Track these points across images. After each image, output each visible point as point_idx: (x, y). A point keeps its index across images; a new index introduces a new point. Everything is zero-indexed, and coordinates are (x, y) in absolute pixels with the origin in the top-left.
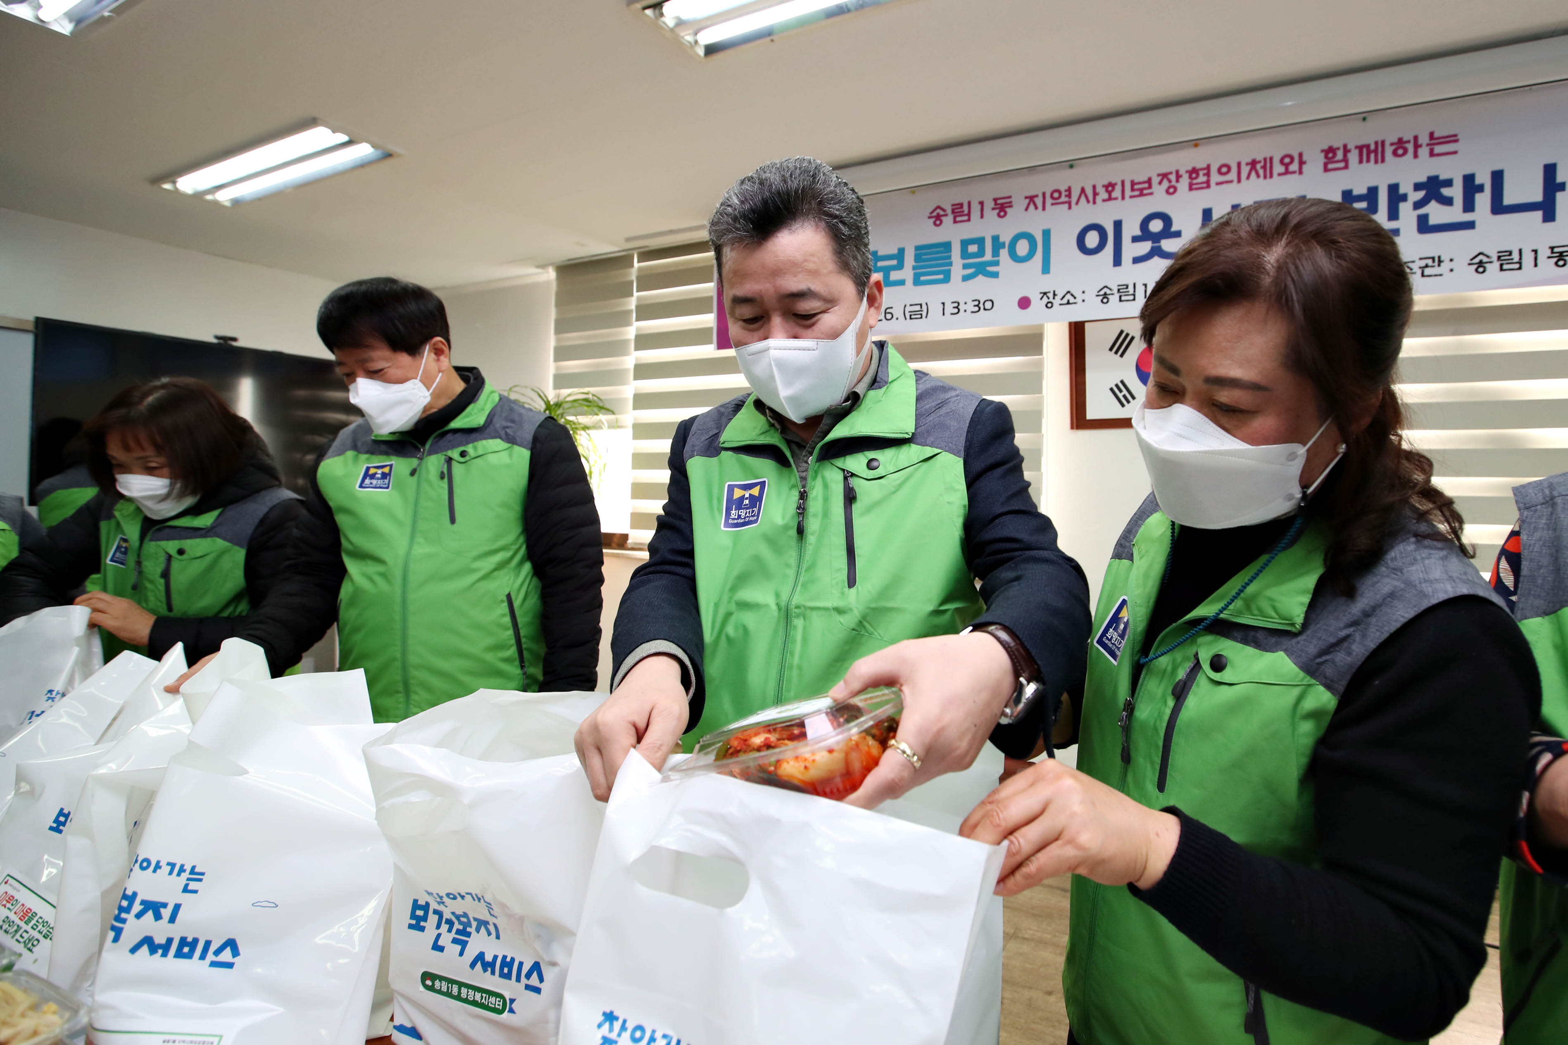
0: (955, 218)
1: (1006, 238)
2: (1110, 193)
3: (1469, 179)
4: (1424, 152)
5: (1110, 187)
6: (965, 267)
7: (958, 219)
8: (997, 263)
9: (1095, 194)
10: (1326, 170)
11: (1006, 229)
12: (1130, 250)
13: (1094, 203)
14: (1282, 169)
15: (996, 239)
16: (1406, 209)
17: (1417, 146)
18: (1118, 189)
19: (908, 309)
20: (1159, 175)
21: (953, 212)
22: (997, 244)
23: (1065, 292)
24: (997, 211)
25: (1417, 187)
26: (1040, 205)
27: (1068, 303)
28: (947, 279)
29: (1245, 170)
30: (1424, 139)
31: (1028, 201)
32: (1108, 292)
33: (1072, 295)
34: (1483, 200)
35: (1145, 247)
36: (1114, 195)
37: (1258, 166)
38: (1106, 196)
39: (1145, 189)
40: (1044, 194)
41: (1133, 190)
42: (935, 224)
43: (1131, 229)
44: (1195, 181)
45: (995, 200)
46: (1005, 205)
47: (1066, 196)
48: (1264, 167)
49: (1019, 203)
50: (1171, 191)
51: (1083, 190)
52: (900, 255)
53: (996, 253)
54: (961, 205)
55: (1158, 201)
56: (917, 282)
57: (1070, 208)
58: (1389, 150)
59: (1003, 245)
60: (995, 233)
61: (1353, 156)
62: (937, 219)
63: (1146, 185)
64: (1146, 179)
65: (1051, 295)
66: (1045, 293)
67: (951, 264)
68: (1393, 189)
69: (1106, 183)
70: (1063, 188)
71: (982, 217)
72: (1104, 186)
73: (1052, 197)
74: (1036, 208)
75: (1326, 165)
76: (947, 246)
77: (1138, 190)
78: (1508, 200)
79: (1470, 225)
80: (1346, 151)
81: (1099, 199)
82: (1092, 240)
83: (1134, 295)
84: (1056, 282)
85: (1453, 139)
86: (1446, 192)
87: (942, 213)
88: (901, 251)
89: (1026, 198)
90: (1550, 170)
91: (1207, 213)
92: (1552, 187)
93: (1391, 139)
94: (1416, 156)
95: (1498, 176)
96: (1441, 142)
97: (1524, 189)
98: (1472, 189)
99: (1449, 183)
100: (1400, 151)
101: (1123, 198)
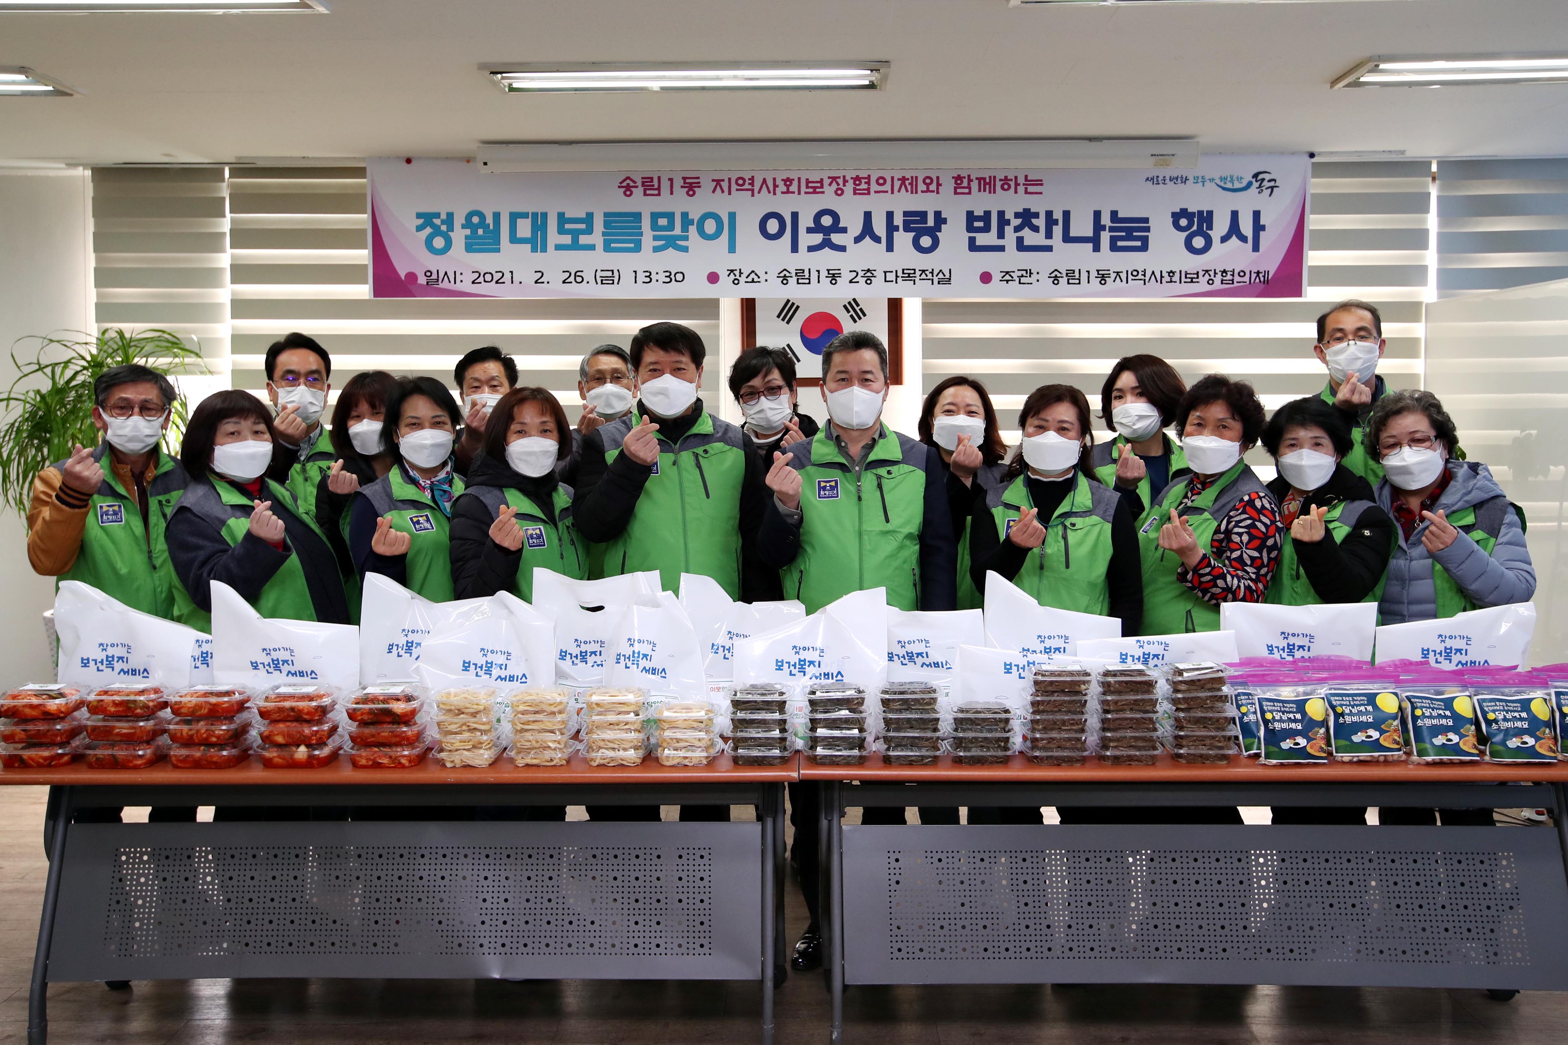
0: (645, 191)
1: (695, 216)
2: (788, 187)
3: (1049, 214)
4: (1021, 189)
5: (788, 182)
6: (655, 238)
7: (648, 192)
8: (686, 238)
9: (775, 186)
10: (956, 193)
11: (696, 207)
12: (806, 240)
13: (775, 194)
14: (924, 188)
15: (685, 215)
16: (1009, 230)
17: (1017, 184)
18: (795, 183)
19: (599, 274)
20: (830, 178)
21: (643, 184)
22: (686, 221)
23: (749, 272)
24: (686, 190)
25: (1017, 215)
26: (726, 189)
27: (753, 281)
28: (638, 248)
29: (897, 184)
30: (1021, 180)
31: (715, 183)
32: (787, 274)
33: (756, 275)
34: (1058, 230)
35: (818, 238)
36: (791, 189)
37: (907, 182)
38: (785, 189)
39: (818, 187)
40: (730, 179)
41: (807, 187)
42: (626, 194)
43: (806, 221)
44: (858, 187)
45: (684, 179)
46: (694, 185)
47: (750, 184)
48: (911, 184)
49: (707, 185)
50: (839, 192)
51: (764, 181)
52: (589, 219)
53: (685, 228)
54: (652, 179)
55: (827, 200)
56: (607, 248)
57: (753, 195)
58: (999, 184)
59: (692, 222)
60: (685, 210)
61: (975, 185)
62: (628, 189)
64: (819, 179)
65: (737, 274)
66: (732, 271)
67: (641, 234)
68: (1001, 214)
69: (785, 177)
70: (747, 176)
71: (672, 193)
72: (783, 180)
73: (737, 183)
74: (723, 192)
75: (955, 189)
76: (638, 216)
77: (811, 188)
78: (1073, 233)
79: (1049, 249)
80: (970, 180)
81: (778, 190)
82: (773, 226)
83: (809, 280)
84: (743, 261)
85: (1039, 183)
86: (1034, 221)
87: (632, 184)
88: (590, 216)
89: (714, 180)
90: (1097, 215)
91: (868, 216)
92: (1098, 227)
93: (1000, 176)
94: (1016, 192)
95: (1066, 214)
96: (1032, 184)
97: (1082, 226)
98: (1051, 221)
99: (1036, 215)
100: (1006, 187)
101: (799, 193)
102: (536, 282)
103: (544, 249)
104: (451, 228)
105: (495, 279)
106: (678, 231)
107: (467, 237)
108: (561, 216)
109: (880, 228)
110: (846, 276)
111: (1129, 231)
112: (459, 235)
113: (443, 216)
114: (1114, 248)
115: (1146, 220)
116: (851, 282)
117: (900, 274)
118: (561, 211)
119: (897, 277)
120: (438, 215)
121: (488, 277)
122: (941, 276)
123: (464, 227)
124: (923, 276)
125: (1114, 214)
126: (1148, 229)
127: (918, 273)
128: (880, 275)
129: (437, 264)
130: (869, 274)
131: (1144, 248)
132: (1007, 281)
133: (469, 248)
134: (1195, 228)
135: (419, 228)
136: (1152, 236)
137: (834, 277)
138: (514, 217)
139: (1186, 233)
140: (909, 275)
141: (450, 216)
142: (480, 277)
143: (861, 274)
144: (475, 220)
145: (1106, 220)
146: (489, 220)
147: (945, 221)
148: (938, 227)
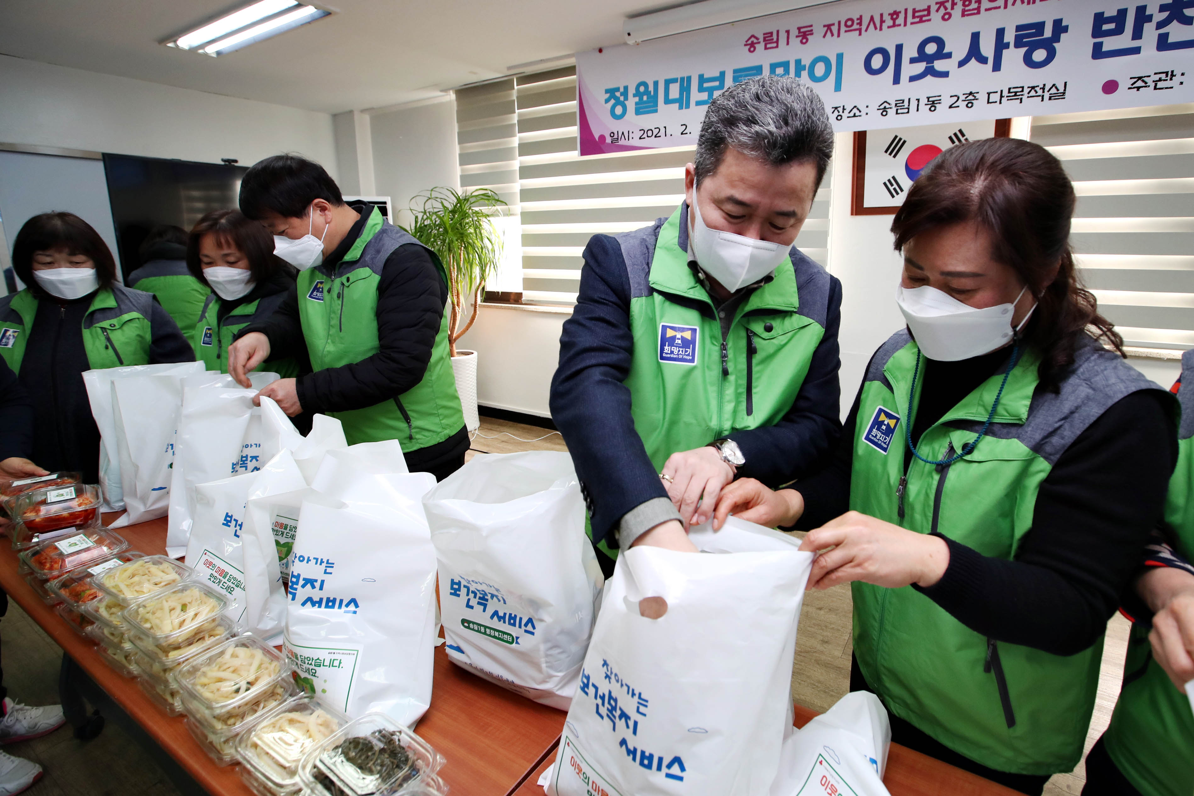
0: (766, 45)
1: (806, 62)
2: (894, 20)
5: (895, 15)
7: (768, 46)
9: (882, 21)
11: (807, 53)
12: (908, 69)
13: (881, 29)
15: (798, 62)
16: (1149, 29)
18: (902, 16)
20: (937, 3)
21: (765, 40)
22: (799, 67)
23: (853, 107)
24: (800, 39)
25: (1160, 9)
26: (835, 32)
27: (855, 116)
31: (825, 29)
32: (888, 106)
33: (858, 109)
35: (921, 67)
36: (897, 22)
38: (891, 23)
39: (924, 16)
40: (839, 23)
41: (914, 17)
42: (750, 50)
43: (910, 51)
44: (967, 8)
45: (799, 29)
46: (807, 33)
47: (857, 24)
49: (818, 30)
50: (947, 17)
51: (872, 18)
52: (722, 77)
54: (771, 34)
55: (933, 27)
57: (860, 34)
59: (804, 68)
60: (798, 58)
62: (752, 46)
63: (926, 13)
64: (925, 7)
65: (841, 110)
66: (836, 108)
68: (1141, 9)
69: (892, 11)
70: (855, 17)
71: (788, 44)
72: (889, 14)
73: (846, 25)
74: (832, 35)
76: (759, 69)
77: (918, 17)
81: (885, 26)
82: (877, 62)
83: (908, 109)
84: (845, 98)
87: (755, 41)
88: (723, 74)
89: (824, 26)
91: (975, 37)
101: (905, 24)
102: (682, 134)
103: (688, 107)
104: (626, 99)
105: (654, 134)
107: (636, 104)
108: (701, 77)
109: (987, 48)
110: (947, 101)
112: (631, 102)
113: (622, 90)
116: (951, 107)
117: (1005, 93)
118: (701, 73)
119: (1001, 96)
120: (618, 89)
121: (650, 133)
122: (1054, 90)
123: (634, 96)
124: (1033, 93)
127: (1026, 90)
128: (982, 97)
129: (617, 127)
130: (971, 97)
132: (1138, 88)
133: (638, 112)
135: (607, 101)
137: (933, 104)
138: (668, 82)
140: (1015, 94)
141: (626, 88)
142: (645, 133)
143: (962, 97)
144: (642, 89)
146: (651, 88)
147: (1065, 29)
148: (1056, 37)
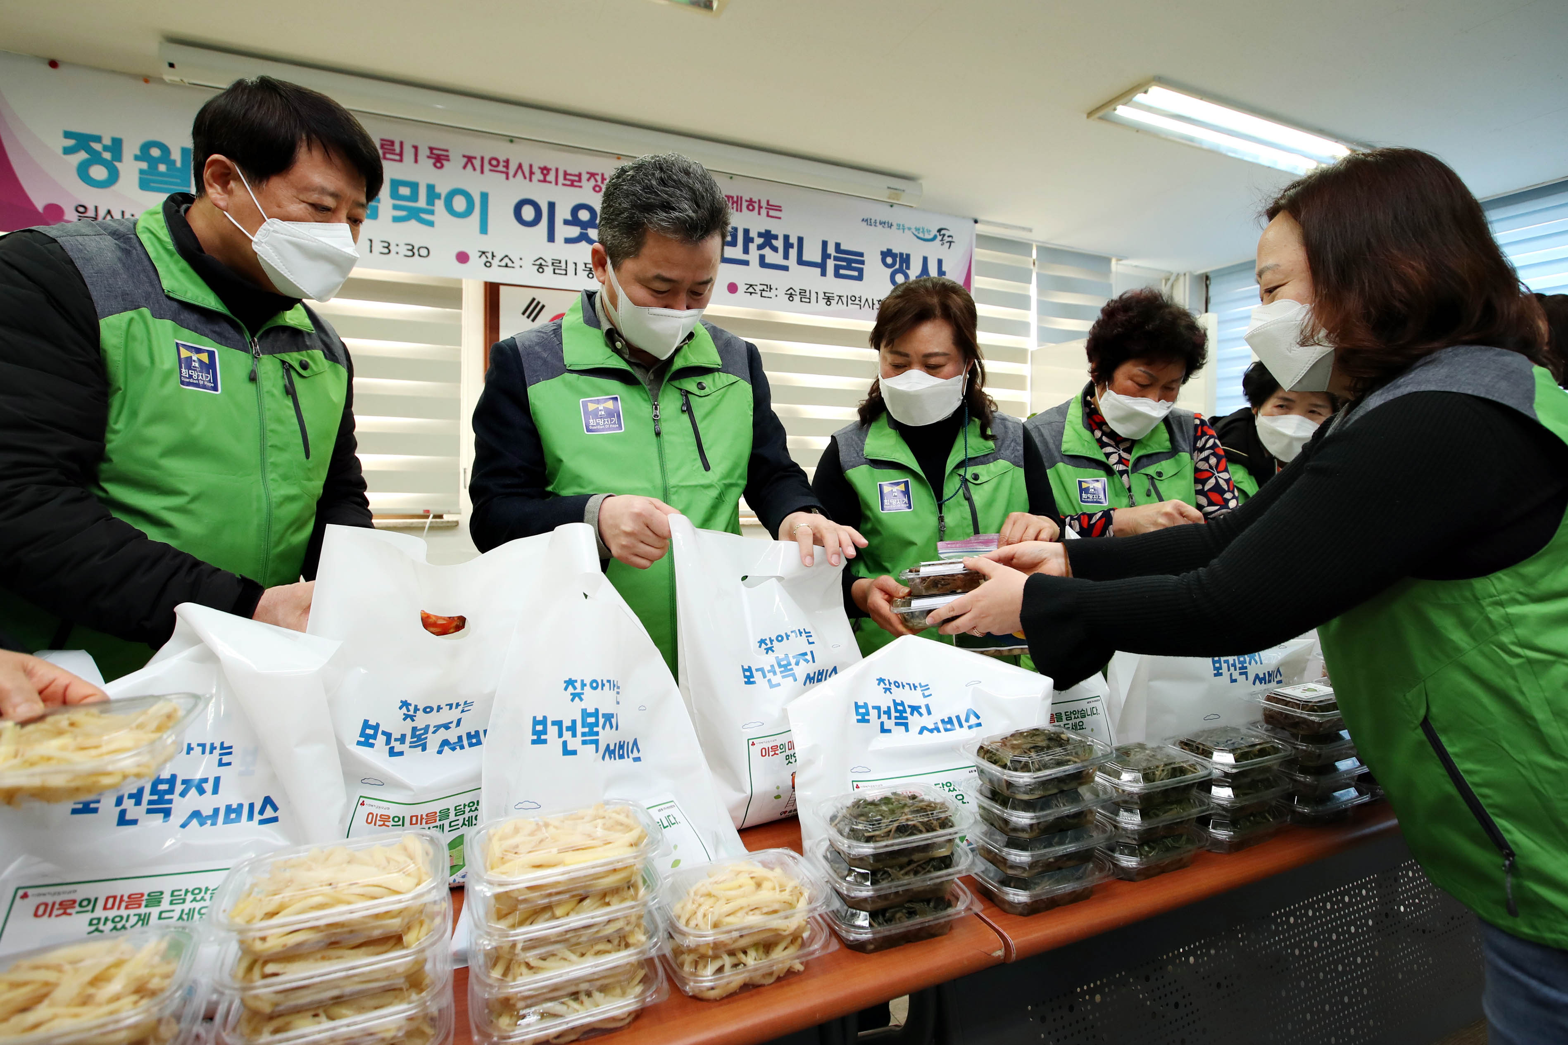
1: (442, 189)
2: (545, 176)
3: (786, 238)
4: (764, 212)
5: (545, 170)
6: (395, 207)
8: (432, 213)
9: (532, 173)
11: (442, 181)
12: (563, 231)
13: (531, 180)
15: (431, 188)
16: (753, 247)
18: (553, 174)
20: (588, 173)
22: (432, 194)
23: (503, 255)
24: (433, 161)
25: (760, 235)
26: (478, 167)
27: (507, 266)
28: (374, 215)
30: (764, 204)
31: (465, 160)
32: (543, 263)
33: (510, 259)
34: (793, 254)
35: (575, 231)
36: (548, 178)
38: (542, 178)
39: (576, 182)
40: (482, 159)
41: (565, 179)
43: (562, 213)
45: (431, 149)
46: (442, 157)
47: (504, 166)
49: (456, 159)
51: (520, 166)
53: (431, 201)
54: (392, 143)
55: (586, 195)
57: (507, 178)
58: (745, 204)
59: (439, 196)
60: (431, 182)
63: (577, 178)
64: (577, 173)
65: (489, 255)
66: (483, 252)
68: (746, 232)
69: (542, 166)
70: (501, 158)
71: (416, 161)
72: (540, 168)
73: (490, 164)
74: (474, 169)
77: (569, 180)
78: (805, 257)
79: (786, 268)
81: (534, 178)
82: (528, 213)
83: (566, 271)
84: (494, 244)
85: (778, 209)
86: (774, 243)
89: (464, 156)
90: (825, 244)
92: (825, 256)
93: (746, 197)
94: (759, 214)
95: (800, 240)
96: (773, 208)
97: (813, 253)
98: (788, 245)
99: (776, 237)
100: (751, 208)
101: (557, 184)
104: (117, 158)
106: (422, 203)
107: (142, 172)
111: (850, 261)
112: (130, 167)
113: (107, 141)
114: (837, 275)
115: (861, 255)
120: (96, 138)
123: (138, 159)
125: (838, 245)
126: (863, 263)
129: (95, 199)
131: (860, 278)
132: (751, 294)
133: (145, 185)
134: (897, 266)
135: (69, 151)
136: (866, 268)
139: (891, 270)
141: (117, 141)
144: (155, 152)
145: (831, 250)
146: (176, 157)
